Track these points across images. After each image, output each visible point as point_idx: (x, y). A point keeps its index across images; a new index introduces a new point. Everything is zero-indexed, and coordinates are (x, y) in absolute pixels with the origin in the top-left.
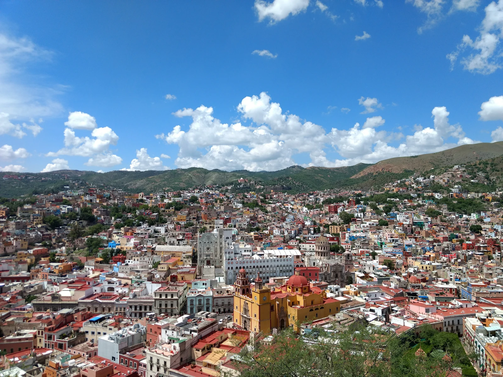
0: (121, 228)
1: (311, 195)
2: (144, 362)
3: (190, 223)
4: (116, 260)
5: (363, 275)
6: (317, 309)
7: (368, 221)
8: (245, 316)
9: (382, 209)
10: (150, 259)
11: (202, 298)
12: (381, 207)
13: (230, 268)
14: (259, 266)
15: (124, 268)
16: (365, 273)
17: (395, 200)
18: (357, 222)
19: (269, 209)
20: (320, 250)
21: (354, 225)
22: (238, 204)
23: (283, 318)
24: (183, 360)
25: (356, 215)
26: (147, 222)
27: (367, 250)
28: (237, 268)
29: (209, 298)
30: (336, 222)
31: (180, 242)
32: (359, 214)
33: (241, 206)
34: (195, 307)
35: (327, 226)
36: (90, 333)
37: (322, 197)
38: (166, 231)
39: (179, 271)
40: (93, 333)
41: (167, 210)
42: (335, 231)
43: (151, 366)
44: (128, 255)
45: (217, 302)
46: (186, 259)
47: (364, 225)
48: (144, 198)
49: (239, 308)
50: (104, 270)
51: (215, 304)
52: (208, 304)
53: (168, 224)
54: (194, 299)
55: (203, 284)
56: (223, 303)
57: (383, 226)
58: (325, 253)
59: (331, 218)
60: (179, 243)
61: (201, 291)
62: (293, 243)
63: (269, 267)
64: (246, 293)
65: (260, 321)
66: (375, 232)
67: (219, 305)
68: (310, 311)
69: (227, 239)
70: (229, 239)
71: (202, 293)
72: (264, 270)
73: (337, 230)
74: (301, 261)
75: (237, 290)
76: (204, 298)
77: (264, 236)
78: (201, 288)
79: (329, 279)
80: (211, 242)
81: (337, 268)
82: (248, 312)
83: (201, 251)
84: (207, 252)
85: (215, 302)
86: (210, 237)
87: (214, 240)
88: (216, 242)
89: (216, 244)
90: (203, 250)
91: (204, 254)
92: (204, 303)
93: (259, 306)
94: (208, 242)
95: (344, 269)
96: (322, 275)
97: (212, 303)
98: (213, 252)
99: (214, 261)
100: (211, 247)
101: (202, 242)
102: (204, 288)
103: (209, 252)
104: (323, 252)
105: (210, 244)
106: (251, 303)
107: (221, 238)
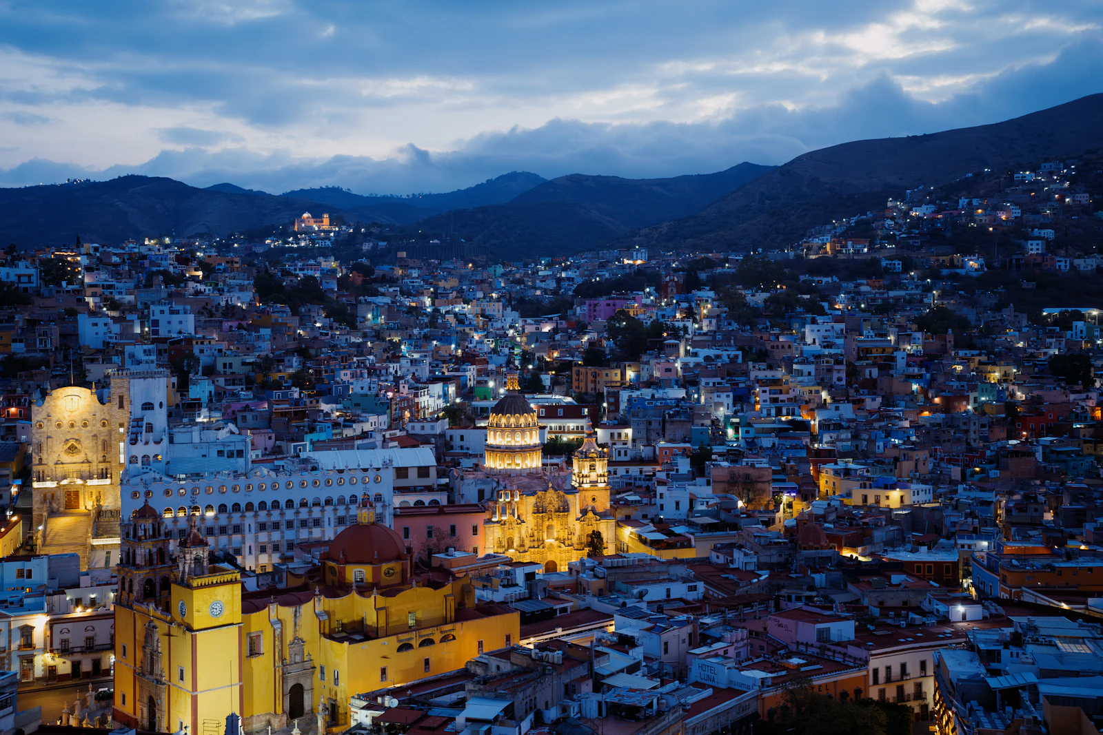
6: (428, 642)
14: (256, 505)
16: (658, 521)
18: (667, 350)
19: (365, 311)
23: (300, 681)
27: (681, 445)
45: (65, 636)
47: (687, 360)
49: (129, 650)
51: (57, 645)
52: (27, 646)
55: (20, 573)
56: (89, 640)
57: (751, 364)
61: (5, 601)
62: (423, 428)
63: (295, 506)
64: (158, 594)
65: (195, 693)
66: (719, 383)
67: (76, 650)
68: (400, 649)
69: (146, 409)
70: (153, 409)
71: (7, 607)
72: (276, 515)
73: (595, 381)
74: (436, 487)
75: (127, 586)
76: (10, 625)
77: (312, 402)
78: (8, 590)
79: (522, 545)
80: (85, 423)
81: (551, 503)
82: (160, 662)
83: (44, 457)
84: (66, 461)
85: (58, 639)
86: (81, 403)
87: (94, 414)
88: (103, 423)
89: (105, 431)
90: (53, 452)
91: (55, 466)
92: (10, 642)
93: (194, 636)
94: (72, 423)
95: (575, 506)
96: (497, 530)
97: (45, 640)
98: (90, 460)
99: (95, 493)
100: (82, 440)
101: (45, 422)
102: (22, 588)
103: (75, 459)
104: (515, 451)
105: (80, 429)
106: (169, 626)
107: (121, 405)
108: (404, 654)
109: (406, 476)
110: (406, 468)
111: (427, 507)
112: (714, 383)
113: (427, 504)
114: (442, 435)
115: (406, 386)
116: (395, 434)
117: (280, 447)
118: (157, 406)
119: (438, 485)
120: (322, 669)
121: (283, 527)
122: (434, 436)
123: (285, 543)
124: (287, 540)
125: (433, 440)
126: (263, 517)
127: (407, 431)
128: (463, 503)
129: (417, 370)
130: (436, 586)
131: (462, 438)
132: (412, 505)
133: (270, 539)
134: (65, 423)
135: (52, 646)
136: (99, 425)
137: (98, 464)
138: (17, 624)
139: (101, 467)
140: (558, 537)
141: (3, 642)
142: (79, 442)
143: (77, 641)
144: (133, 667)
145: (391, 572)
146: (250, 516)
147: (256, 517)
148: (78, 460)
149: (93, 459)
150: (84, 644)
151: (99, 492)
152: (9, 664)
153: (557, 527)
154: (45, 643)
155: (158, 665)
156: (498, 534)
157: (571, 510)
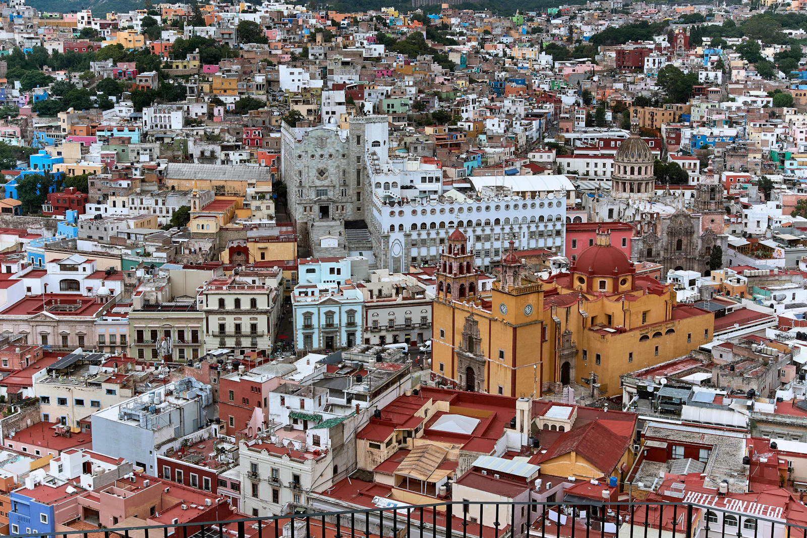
0: (59, 115)
1: (554, 18)
2: (229, 475)
3: (249, 99)
4: (61, 204)
5: (744, 242)
6: (658, 334)
7: (740, 94)
8: (471, 355)
9: (772, 60)
10: (160, 202)
11: (335, 309)
12: (769, 53)
13: (397, 228)
14: (474, 223)
15: (94, 228)
16: (748, 236)
17: (794, 32)
18: (710, 96)
19: (455, 58)
20: (628, 176)
21: (704, 106)
22: (373, 46)
23: (569, 360)
24: (339, 471)
25: (702, 77)
26: (127, 98)
27: (743, 174)
28: (414, 226)
29: (354, 308)
30: (646, 94)
31: (231, 153)
32: (712, 75)
33: (382, 52)
34: (316, 331)
35: (619, 108)
36: (54, 402)
37: (587, 24)
38: (188, 122)
39: (250, 234)
40: (62, 402)
41: (179, 62)
42: (648, 122)
43: (255, 488)
44: (92, 192)
45: (375, 318)
46: (257, 203)
47: (730, 104)
48: (93, 26)
49: (448, 334)
50: (29, 231)
51: (370, 324)
52: (351, 324)
53: (190, 101)
54: (314, 310)
55: (332, 271)
56: (391, 320)
57: (785, 109)
58: (640, 185)
59: (630, 86)
60: (227, 155)
62: (541, 157)
63: (501, 223)
64: (467, 295)
65: (516, 368)
66: (764, 125)
67: (382, 328)
68: (641, 339)
69: (375, 146)
70: (379, 145)
71: (332, 295)
72: (488, 231)
73: (653, 119)
75: (444, 288)
76: (340, 309)
77: (461, 136)
78: (325, 282)
79: (659, 254)
80: (331, 156)
81: (681, 223)
82: (480, 345)
83: (303, 181)
84: (318, 183)
85: (370, 320)
86: (328, 140)
87: (337, 149)
88: (344, 156)
89: (344, 161)
90: (309, 176)
91: (310, 187)
92: (340, 320)
93: (515, 329)
94: (322, 156)
95: (699, 226)
96: (640, 243)
97: (363, 320)
98: (334, 183)
99: (340, 207)
100: (329, 168)
101: (303, 154)
102: (334, 281)
103: (323, 182)
104: (637, 180)
105: (327, 160)
106: (490, 321)
107: (358, 143)
108: (643, 343)
112: (760, 125)
115: (518, 123)
116: (526, 162)
117: (445, 172)
118: (382, 144)
119: (575, 205)
120: (585, 351)
121: (493, 239)
122: (549, 163)
123: (493, 251)
124: (495, 249)
125: (549, 166)
126: (479, 231)
127: (531, 159)
131: (569, 165)
133: (483, 248)
134: (317, 156)
135: (367, 325)
136: (340, 157)
137: (340, 186)
138: (345, 308)
139: (341, 188)
140: (686, 249)
141: (336, 321)
142: (326, 170)
143: (383, 322)
144: (451, 346)
145: (624, 282)
146: (470, 230)
147: (474, 231)
148: (326, 183)
149: (336, 182)
150: (388, 324)
151: (343, 207)
152: (340, 336)
153: (685, 242)
154: (363, 322)
155: (478, 347)
156: (641, 246)
157: (696, 229)
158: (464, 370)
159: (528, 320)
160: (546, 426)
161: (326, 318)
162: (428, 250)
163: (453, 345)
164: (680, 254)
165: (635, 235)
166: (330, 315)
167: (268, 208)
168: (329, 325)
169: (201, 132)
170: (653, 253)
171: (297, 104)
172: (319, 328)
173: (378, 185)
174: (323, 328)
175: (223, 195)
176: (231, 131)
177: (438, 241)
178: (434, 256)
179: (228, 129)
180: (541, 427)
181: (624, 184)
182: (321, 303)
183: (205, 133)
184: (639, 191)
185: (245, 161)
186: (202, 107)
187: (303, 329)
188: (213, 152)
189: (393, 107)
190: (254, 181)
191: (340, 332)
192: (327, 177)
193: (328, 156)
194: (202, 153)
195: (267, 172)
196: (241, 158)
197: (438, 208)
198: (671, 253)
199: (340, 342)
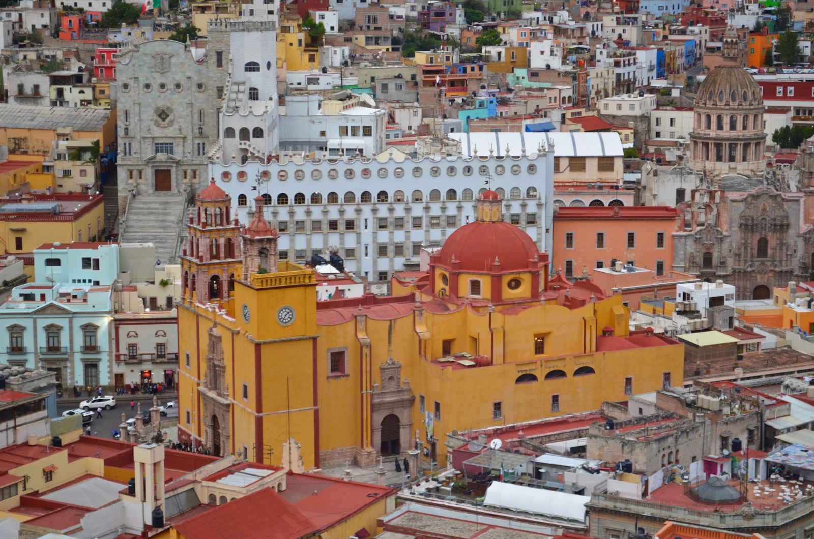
6: (557, 374)
11: (62, 322)
13: (235, 200)
14: (374, 196)
20: (713, 133)
23: (397, 412)
28: (266, 199)
29: (95, 321)
31: (66, 89)
34: (31, 357)
38: (16, 39)
45: (132, 341)
46: (66, 165)
49: (193, 359)
51: (123, 350)
52: (91, 348)
54: (26, 323)
55: (86, 263)
56: (160, 346)
58: (732, 147)
60: (60, 93)
61: (69, 294)
62: (621, 107)
63: (424, 199)
64: (225, 295)
65: (260, 415)
67: (145, 357)
68: (520, 380)
69: (250, 70)
70: (258, 70)
71: (69, 301)
72: (399, 210)
74: (621, 184)
75: (189, 283)
76: (71, 323)
77: (473, 69)
78: (74, 281)
79: (723, 264)
80: (178, 86)
81: (764, 210)
82: (224, 376)
83: (130, 128)
84: (157, 132)
85: (124, 343)
86: (173, 60)
87: (189, 74)
88: (200, 86)
89: (201, 96)
90: (140, 120)
91: (144, 138)
92: (71, 341)
93: (258, 346)
94: (163, 86)
95: (798, 215)
96: (690, 242)
97: (110, 343)
98: (185, 133)
99: (189, 173)
100: (175, 107)
101: (131, 83)
102: (90, 281)
103: (166, 131)
104: (728, 139)
105: (172, 94)
106: (233, 334)
107: (220, 63)
108: (523, 386)
109: (583, 169)
110: (583, 158)
111: (606, 209)
113: (606, 205)
114: (645, 118)
115: (605, 52)
116: (580, 113)
117: (427, 125)
118: (263, 66)
119: (625, 182)
120: (422, 398)
121: (409, 225)
122: (634, 118)
123: (410, 245)
124: (413, 242)
125: (631, 123)
126: (383, 211)
127: (599, 111)
128: (655, 204)
129: (624, 31)
130: (572, 304)
131: (672, 122)
132: (587, 205)
134: (155, 86)
135: (118, 350)
136: (194, 88)
137: (194, 138)
138: (79, 322)
139: (197, 141)
140: (773, 256)
141: (64, 342)
142: (171, 110)
143: (147, 347)
144: (196, 380)
145: (515, 284)
146: (367, 209)
147: (375, 211)
148: (171, 132)
149: (187, 132)
150: (154, 351)
151: (195, 172)
152: (72, 367)
153: (773, 241)
154: (110, 347)
155: (222, 379)
156: (691, 247)
157: (792, 220)
158: (209, 421)
159: (287, 334)
160: (212, 497)
161: (48, 337)
162: (292, 241)
163: (199, 378)
164: (763, 263)
165: (680, 229)
166: (53, 331)
167: (83, 173)
168: (53, 349)
169: (32, 56)
170: (715, 261)
171: (203, 12)
172: (36, 353)
173: (230, 132)
174: (42, 354)
175: (26, 153)
176: (82, 56)
177: (308, 226)
178: (302, 251)
179: (77, 52)
180: (205, 500)
181: (706, 145)
182: (37, 312)
183: (38, 58)
184: (732, 159)
185: (89, 102)
186: (42, 15)
187: (9, 353)
188: (36, 88)
189: (375, 20)
190: (67, 130)
191: (72, 362)
192: (172, 122)
193: (172, 87)
194: (21, 88)
195: (104, 117)
196: (82, 96)
197: (308, 168)
198: (746, 261)
199: (73, 378)
